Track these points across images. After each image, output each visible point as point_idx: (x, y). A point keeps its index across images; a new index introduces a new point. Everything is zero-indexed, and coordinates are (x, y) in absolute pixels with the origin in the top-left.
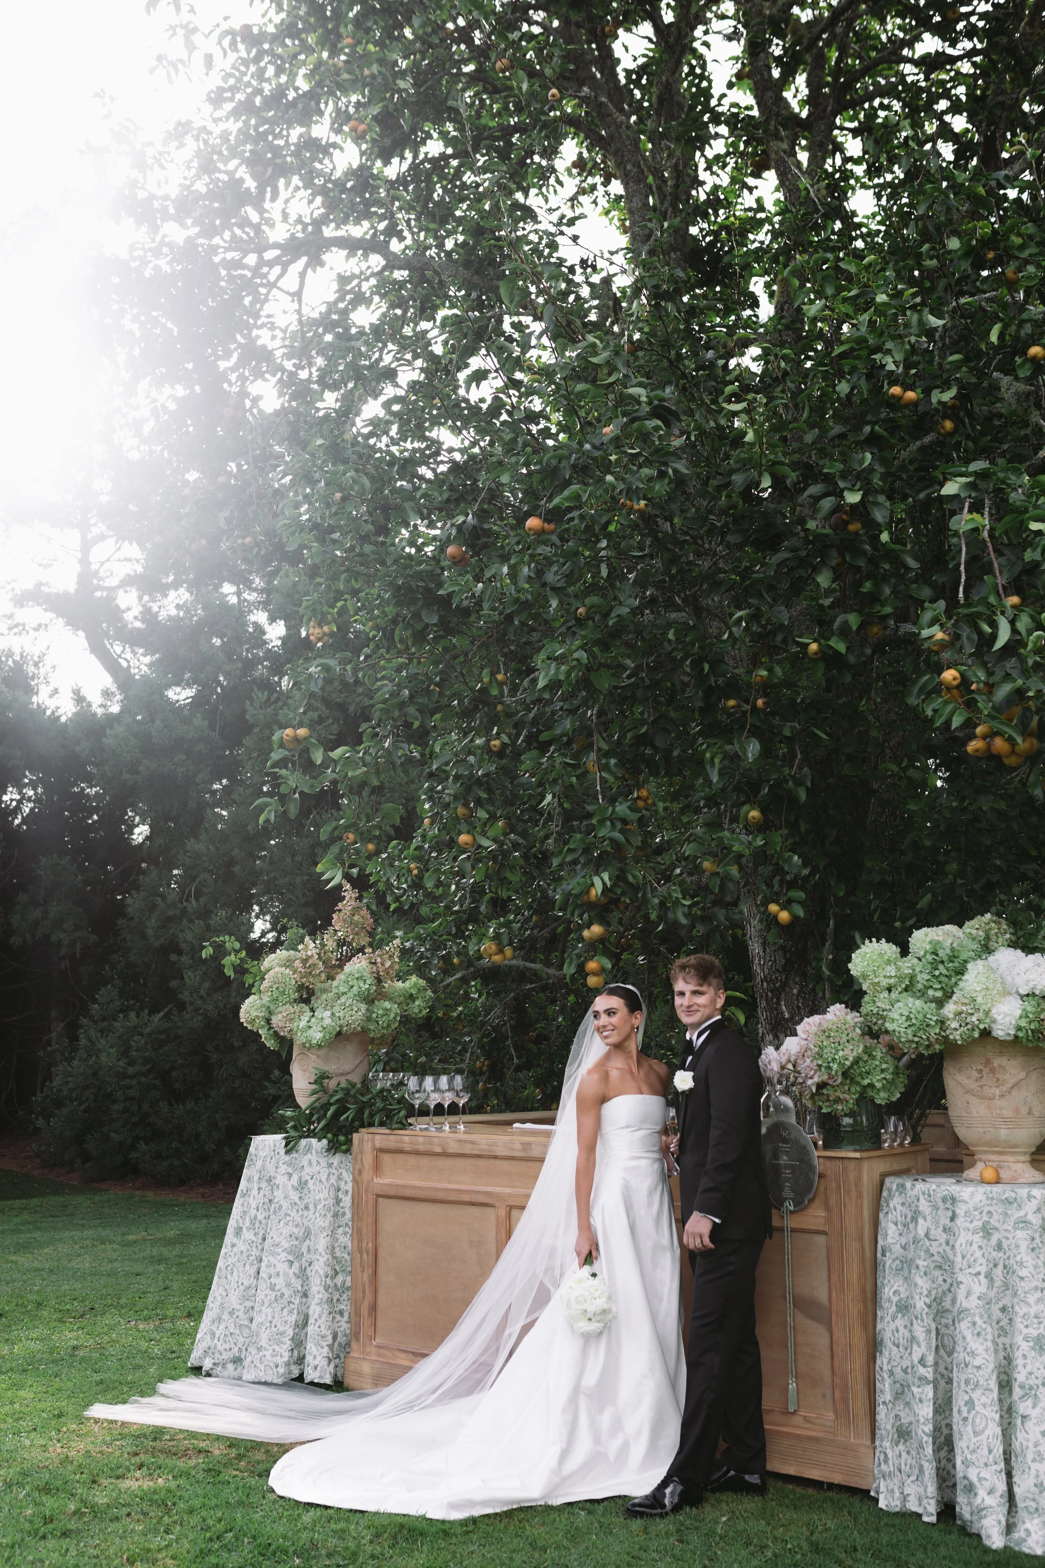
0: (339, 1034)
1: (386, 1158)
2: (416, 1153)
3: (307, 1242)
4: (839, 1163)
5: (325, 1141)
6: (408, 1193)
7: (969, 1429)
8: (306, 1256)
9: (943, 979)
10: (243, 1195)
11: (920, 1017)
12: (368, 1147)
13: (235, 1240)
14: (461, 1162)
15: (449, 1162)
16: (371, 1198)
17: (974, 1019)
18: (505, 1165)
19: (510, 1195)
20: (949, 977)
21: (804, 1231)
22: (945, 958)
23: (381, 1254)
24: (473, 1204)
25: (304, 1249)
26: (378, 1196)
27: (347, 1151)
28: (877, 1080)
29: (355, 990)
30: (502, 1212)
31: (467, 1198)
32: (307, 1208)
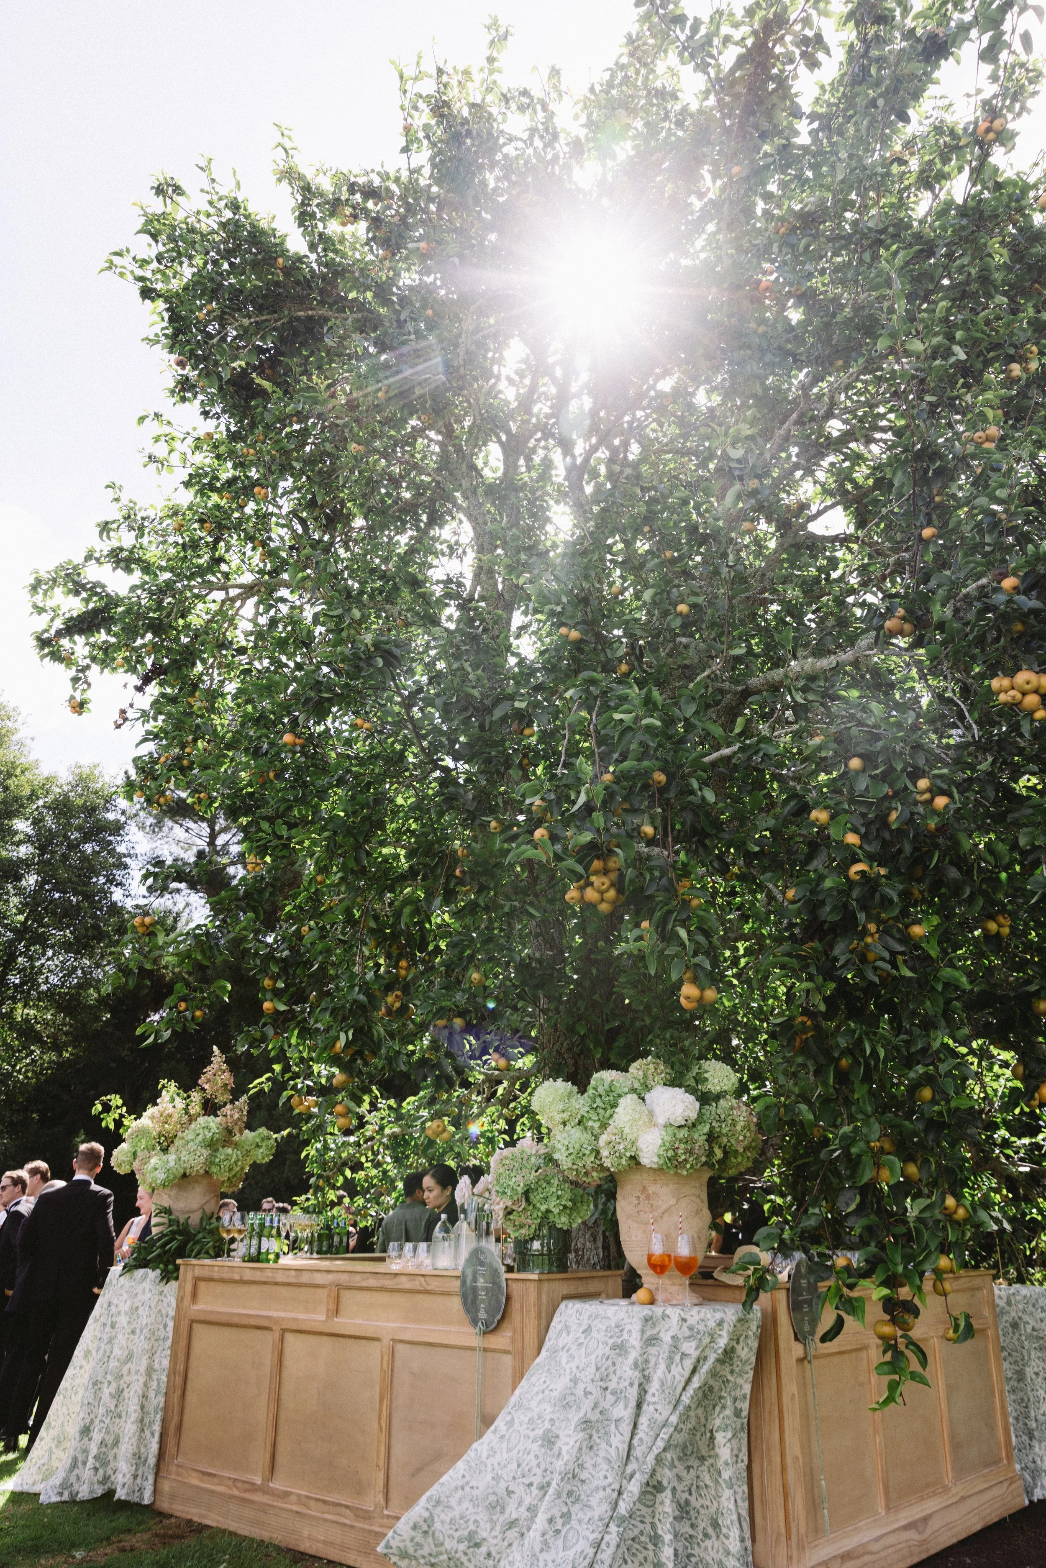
0: (184, 1175)
1: (202, 1285)
2: (222, 1281)
3: (129, 1365)
4: (521, 1284)
5: (158, 1271)
6: (213, 1318)
7: (560, 1543)
8: (126, 1379)
9: (600, 1111)
10: (96, 1321)
11: (577, 1146)
12: (189, 1277)
13: (84, 1363)
14: (254, 1288)
15: (245, 1289)
16: (187, 1322)
17: (621, 1147)
18: (283, 1290)
19: (283, 1319)
20: (605, 1109)
21: (494, 1351)
22: (603, 1093)
23: (191, 1375)
24: (258, 1328)
25: (125, 1371)
26: (192, 1321)
27: (177, 1279)
28: (553, 1205)
29: (200, 1138)
30: (277, 1335)
31: (253, 1322)
32: (133, 1332)
